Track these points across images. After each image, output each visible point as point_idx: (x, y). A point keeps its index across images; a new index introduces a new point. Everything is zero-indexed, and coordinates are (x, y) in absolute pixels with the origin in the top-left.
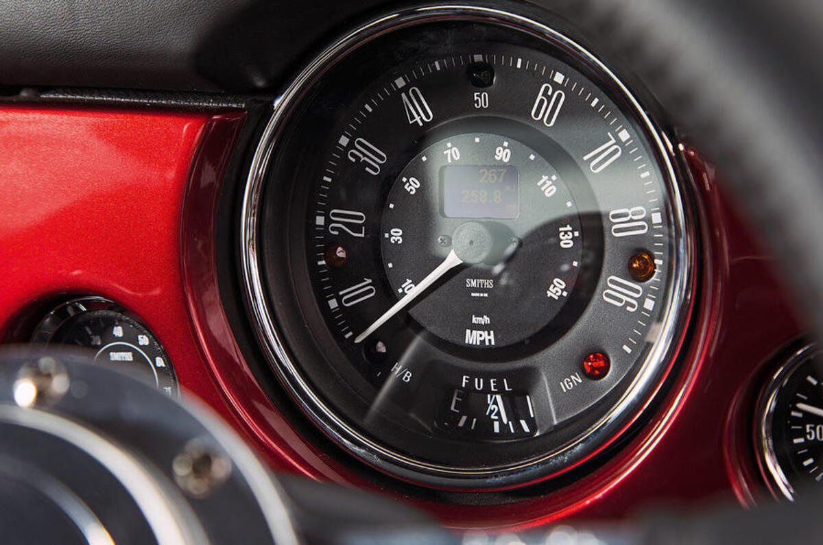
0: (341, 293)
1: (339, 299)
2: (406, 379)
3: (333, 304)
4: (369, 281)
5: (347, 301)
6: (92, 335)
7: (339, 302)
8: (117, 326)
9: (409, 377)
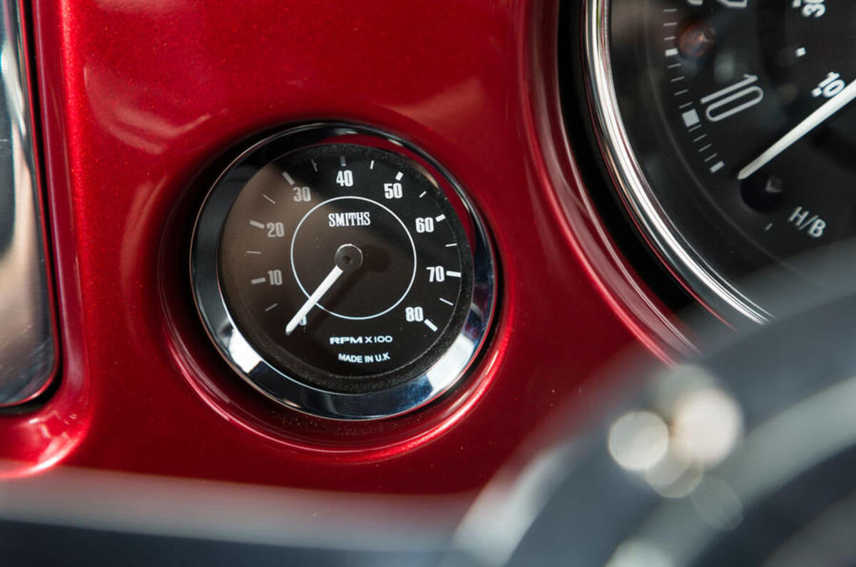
0: (704, 100)
1: (701, 110)
2: (816, 231)
3: (691, 118)
4: (753, 79)
5: (715, 113)
6: (294, 186)
7: (701, 114)
8: (343, 169)
9: (821, 229)
